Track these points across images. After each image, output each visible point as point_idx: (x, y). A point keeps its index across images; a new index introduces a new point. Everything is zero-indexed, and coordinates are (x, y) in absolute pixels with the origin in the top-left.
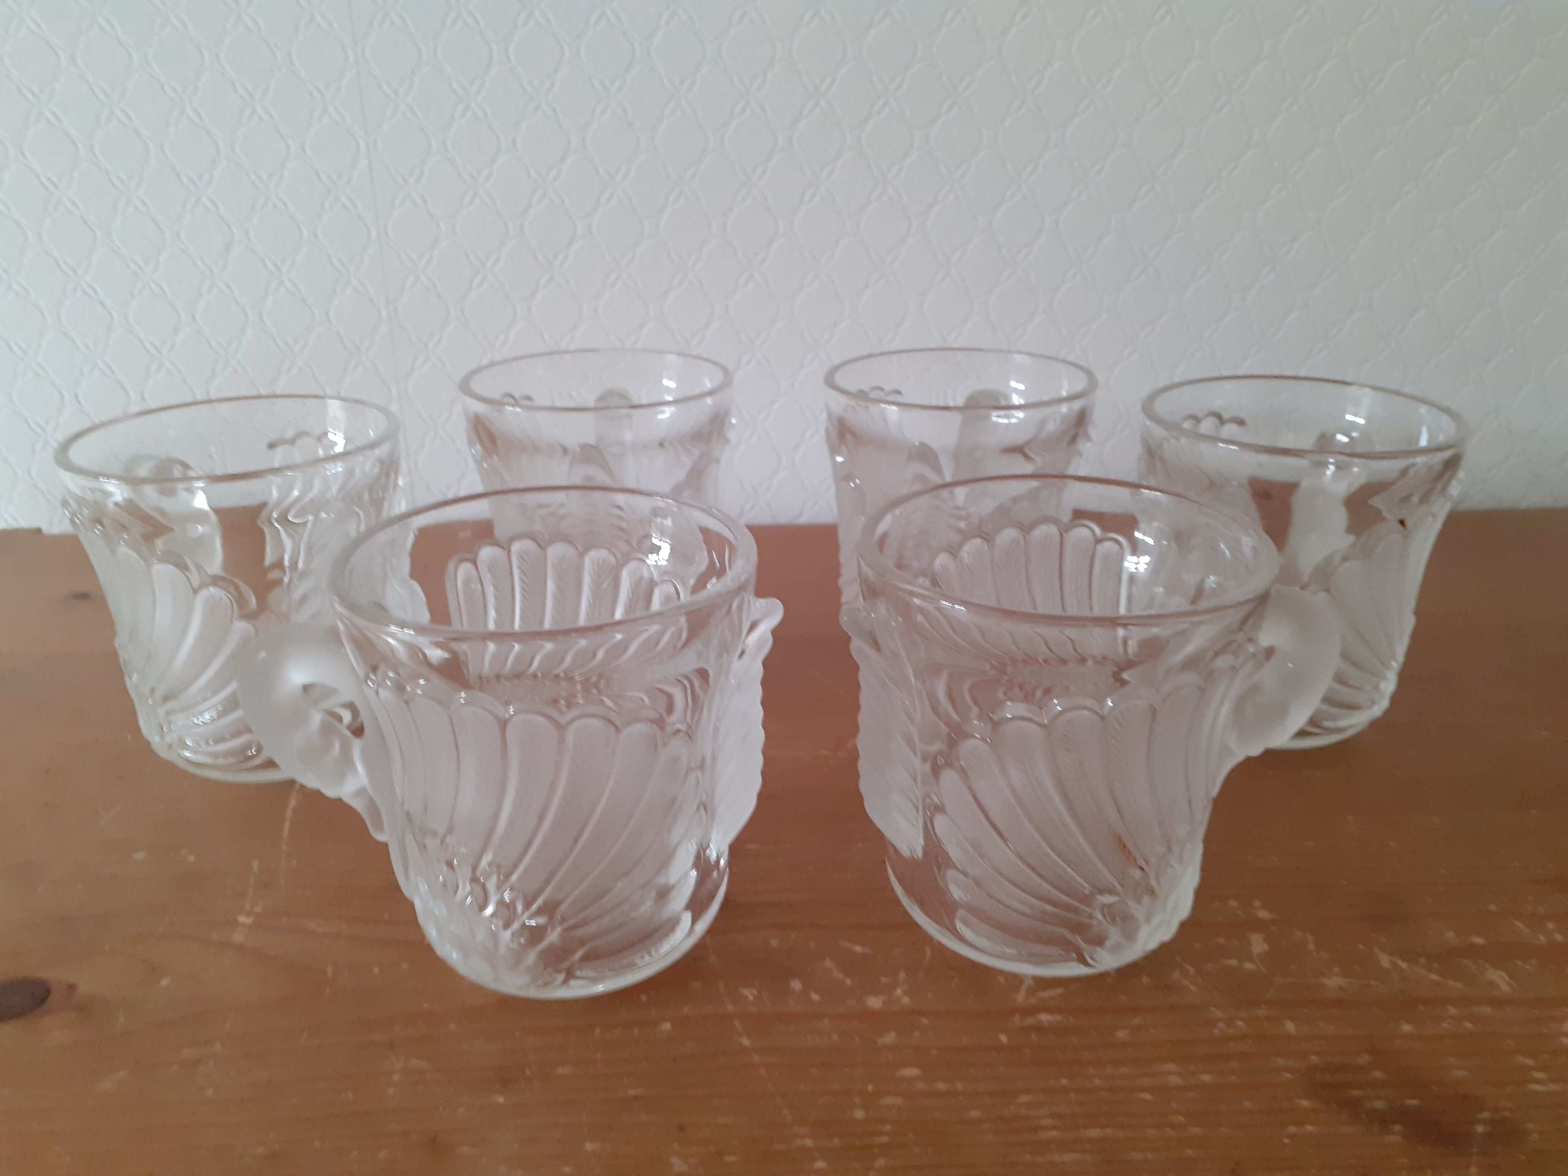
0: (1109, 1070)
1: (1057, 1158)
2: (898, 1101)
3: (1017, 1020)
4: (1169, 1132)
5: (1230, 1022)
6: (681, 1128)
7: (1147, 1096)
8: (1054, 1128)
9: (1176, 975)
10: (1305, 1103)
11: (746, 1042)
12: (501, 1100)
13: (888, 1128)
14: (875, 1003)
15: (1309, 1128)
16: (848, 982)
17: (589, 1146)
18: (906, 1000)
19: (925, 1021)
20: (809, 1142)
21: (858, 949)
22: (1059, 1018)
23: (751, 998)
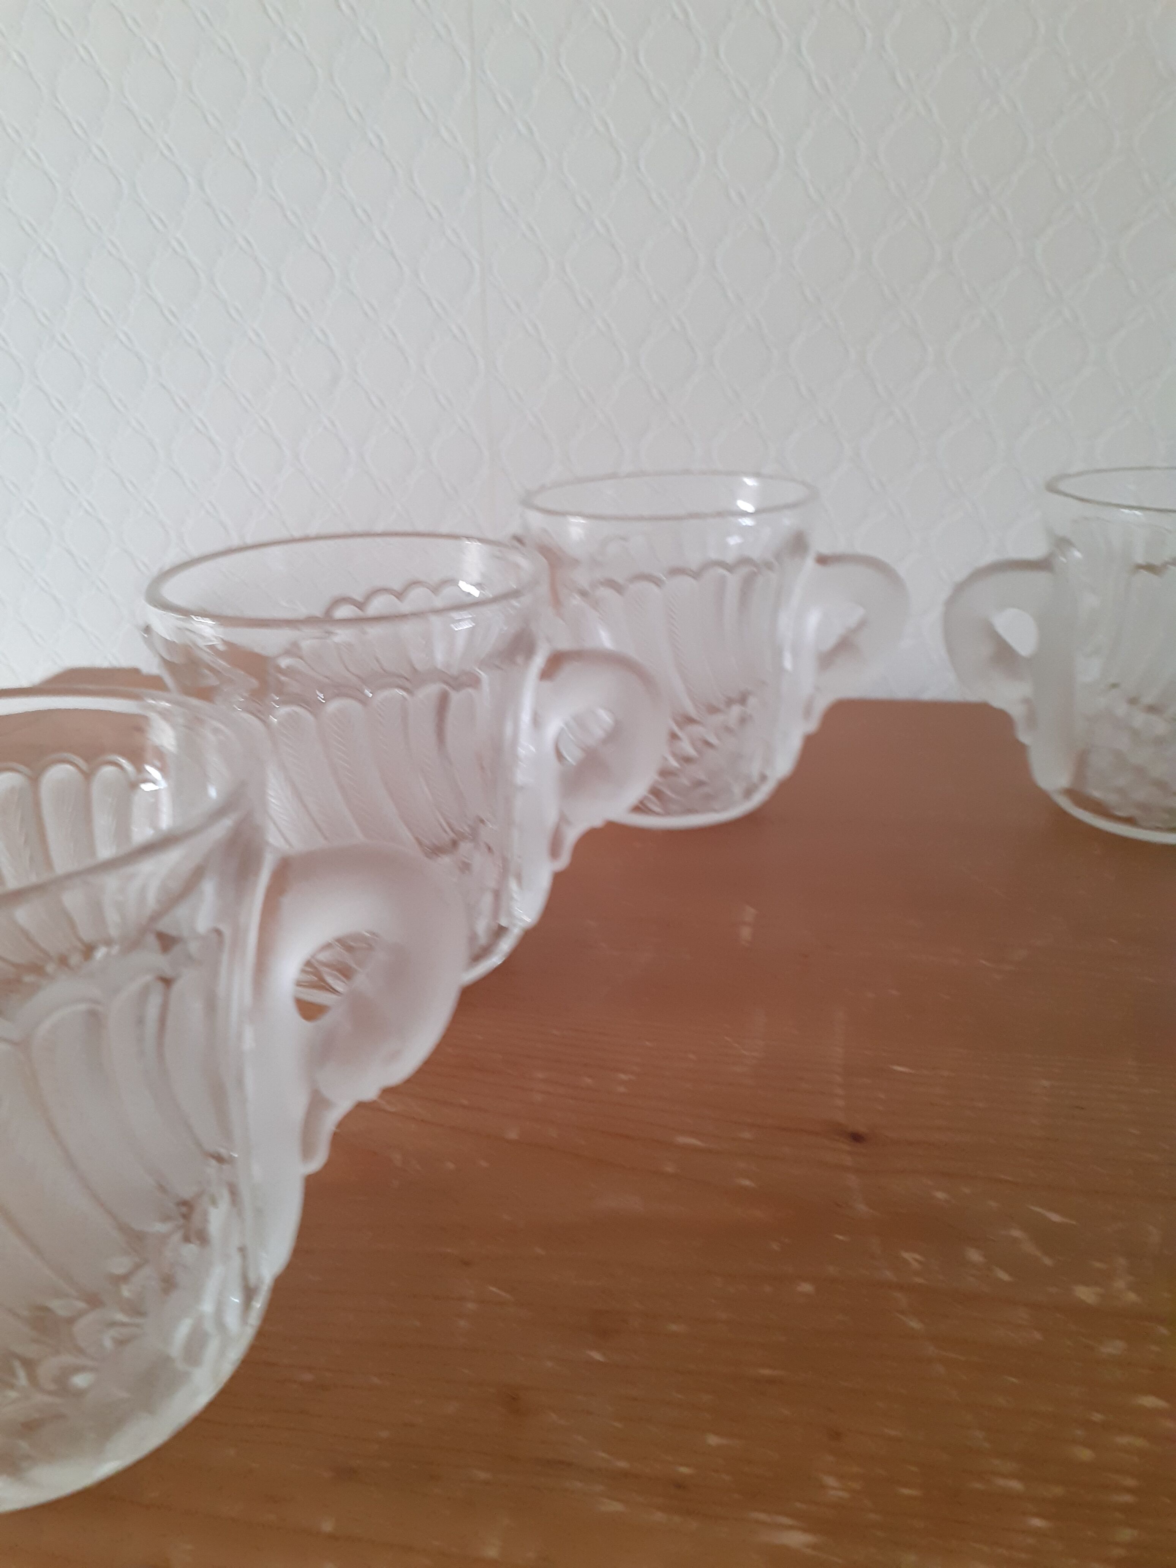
2: (1139, 1442)
6: (836, 1435)
11: (915, 1324)
12: (597, 1356)
13: (1131, 1482)
16: (1047, 1261)
17: (713, 1440)
18: (1132, 1297)
19: (1163, 1330)
20: (1016, 1485)
21: (1055, 1218)
23: (916, 1265)
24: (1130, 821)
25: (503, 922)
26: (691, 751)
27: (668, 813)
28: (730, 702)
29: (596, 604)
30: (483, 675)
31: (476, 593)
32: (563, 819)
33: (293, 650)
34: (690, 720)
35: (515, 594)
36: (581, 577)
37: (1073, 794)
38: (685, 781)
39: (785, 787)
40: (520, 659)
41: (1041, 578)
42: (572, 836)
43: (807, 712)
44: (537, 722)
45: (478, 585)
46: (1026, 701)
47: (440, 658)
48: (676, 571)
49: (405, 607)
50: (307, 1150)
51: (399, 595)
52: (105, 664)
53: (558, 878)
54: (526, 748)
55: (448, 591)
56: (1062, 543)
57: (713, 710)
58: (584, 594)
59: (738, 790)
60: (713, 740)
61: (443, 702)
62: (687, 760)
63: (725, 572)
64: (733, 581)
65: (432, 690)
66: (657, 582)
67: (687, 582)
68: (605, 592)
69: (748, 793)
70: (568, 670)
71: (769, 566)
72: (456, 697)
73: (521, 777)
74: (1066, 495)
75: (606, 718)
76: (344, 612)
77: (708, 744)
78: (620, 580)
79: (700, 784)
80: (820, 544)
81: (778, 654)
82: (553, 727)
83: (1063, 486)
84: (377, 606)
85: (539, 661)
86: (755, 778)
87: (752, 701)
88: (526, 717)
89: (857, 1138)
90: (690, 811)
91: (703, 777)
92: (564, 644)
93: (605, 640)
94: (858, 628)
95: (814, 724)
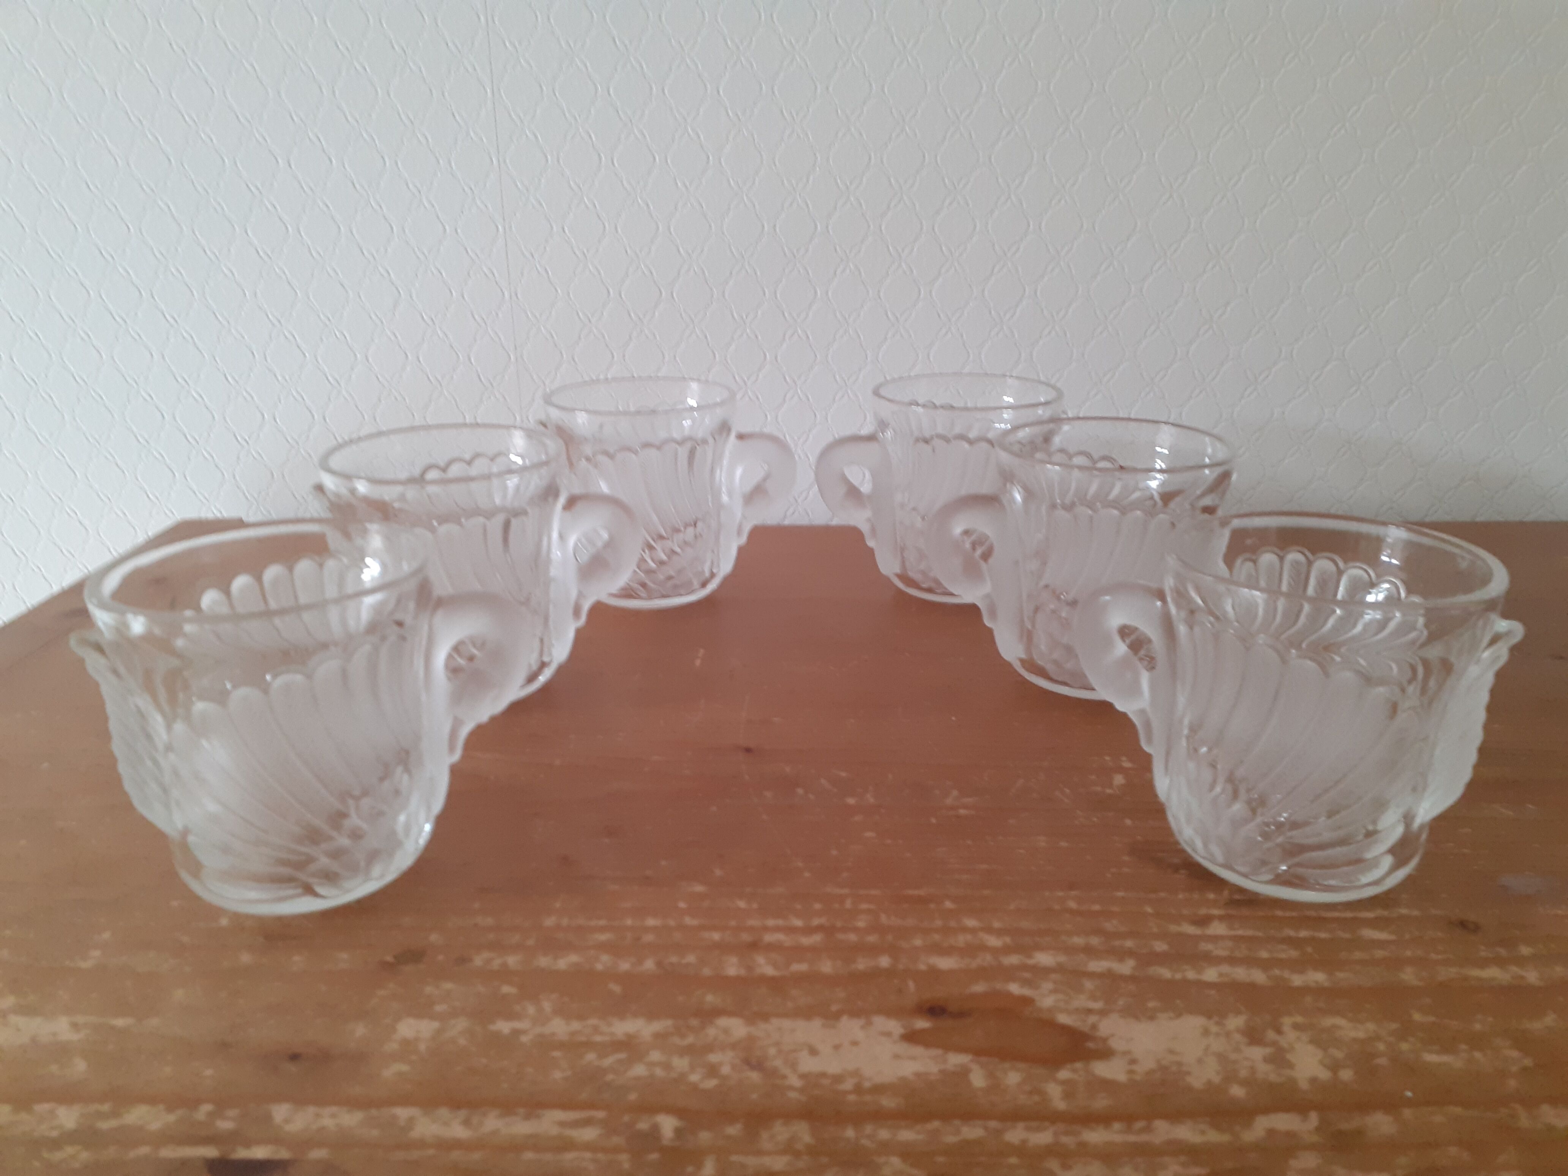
2: (860, 848)
5: (1088, 818)
7: (1022, 852)
9: (1057, 794)
10: (1126, 858)
13: (852, 859)
14: (851, 801)
15: (1125, 870)
16: (835, 790)
18: (873, 800)
19: (883, 811)
21: (843, 774)
22: (973, 812)
23: (770, 796)
24: (930, 590)
25: (546, 659)
26: (664, 558)
27: (650, 598)
28: (686, 526)
29: (596, 466)
30: (529, 510)
31: (519, 461)
32: (581, 595)
33: (402, 498)
34: (661, 537)
35: (546, 463)
36: (588, 450)
37: (901, 577)
38: (661, 577)
39: (727, 580)
40: (550, 499)
41: (873, 446)
42: (586, 606)
43: (739, 532)
44: (561, 537)
45: (522, 457)
46: (869, 520)
47: (498, 501)
48: (647, 445)
49: (474, 471)
50: (452, 749)
51: (469, 463)
52: (210, 516)
53: (578, 632)
54: (556, 554)
55: (499, 460)
56: (883, 425)
57: (677, 531)
58: (588, 459)
59: (696, 584)
60: (678, 550)
61: (507, 526)
62: (662, 563)
63: (677, 446)
64: (683, 452)
65: (500, 519)
66: (636, 453)
67: (653, 452)
68: (601, 458)
69: (704, 585)
70: (579, 506)
71: (704, 441)
72: (514, 522)
73: (553, 572)
74: (884, 398)
75: (605, 536)
76: (432, 475)
77: (673, 552)
78: (611, 450)
79: (670, 578)
80: (738, 426)
81: (717, 495)
82: (572, 540)
83: (883, 392)
84: (455, 470)
85: (562, 500)
86: (707, 574)
87: (699, 524)
88: (555, 535)
89: (748, 750)
90: (664, 596)
91: (672, 573)
92: (577, 490)
93: (604, 488)
94: (765, 479)
95: (743, 540)
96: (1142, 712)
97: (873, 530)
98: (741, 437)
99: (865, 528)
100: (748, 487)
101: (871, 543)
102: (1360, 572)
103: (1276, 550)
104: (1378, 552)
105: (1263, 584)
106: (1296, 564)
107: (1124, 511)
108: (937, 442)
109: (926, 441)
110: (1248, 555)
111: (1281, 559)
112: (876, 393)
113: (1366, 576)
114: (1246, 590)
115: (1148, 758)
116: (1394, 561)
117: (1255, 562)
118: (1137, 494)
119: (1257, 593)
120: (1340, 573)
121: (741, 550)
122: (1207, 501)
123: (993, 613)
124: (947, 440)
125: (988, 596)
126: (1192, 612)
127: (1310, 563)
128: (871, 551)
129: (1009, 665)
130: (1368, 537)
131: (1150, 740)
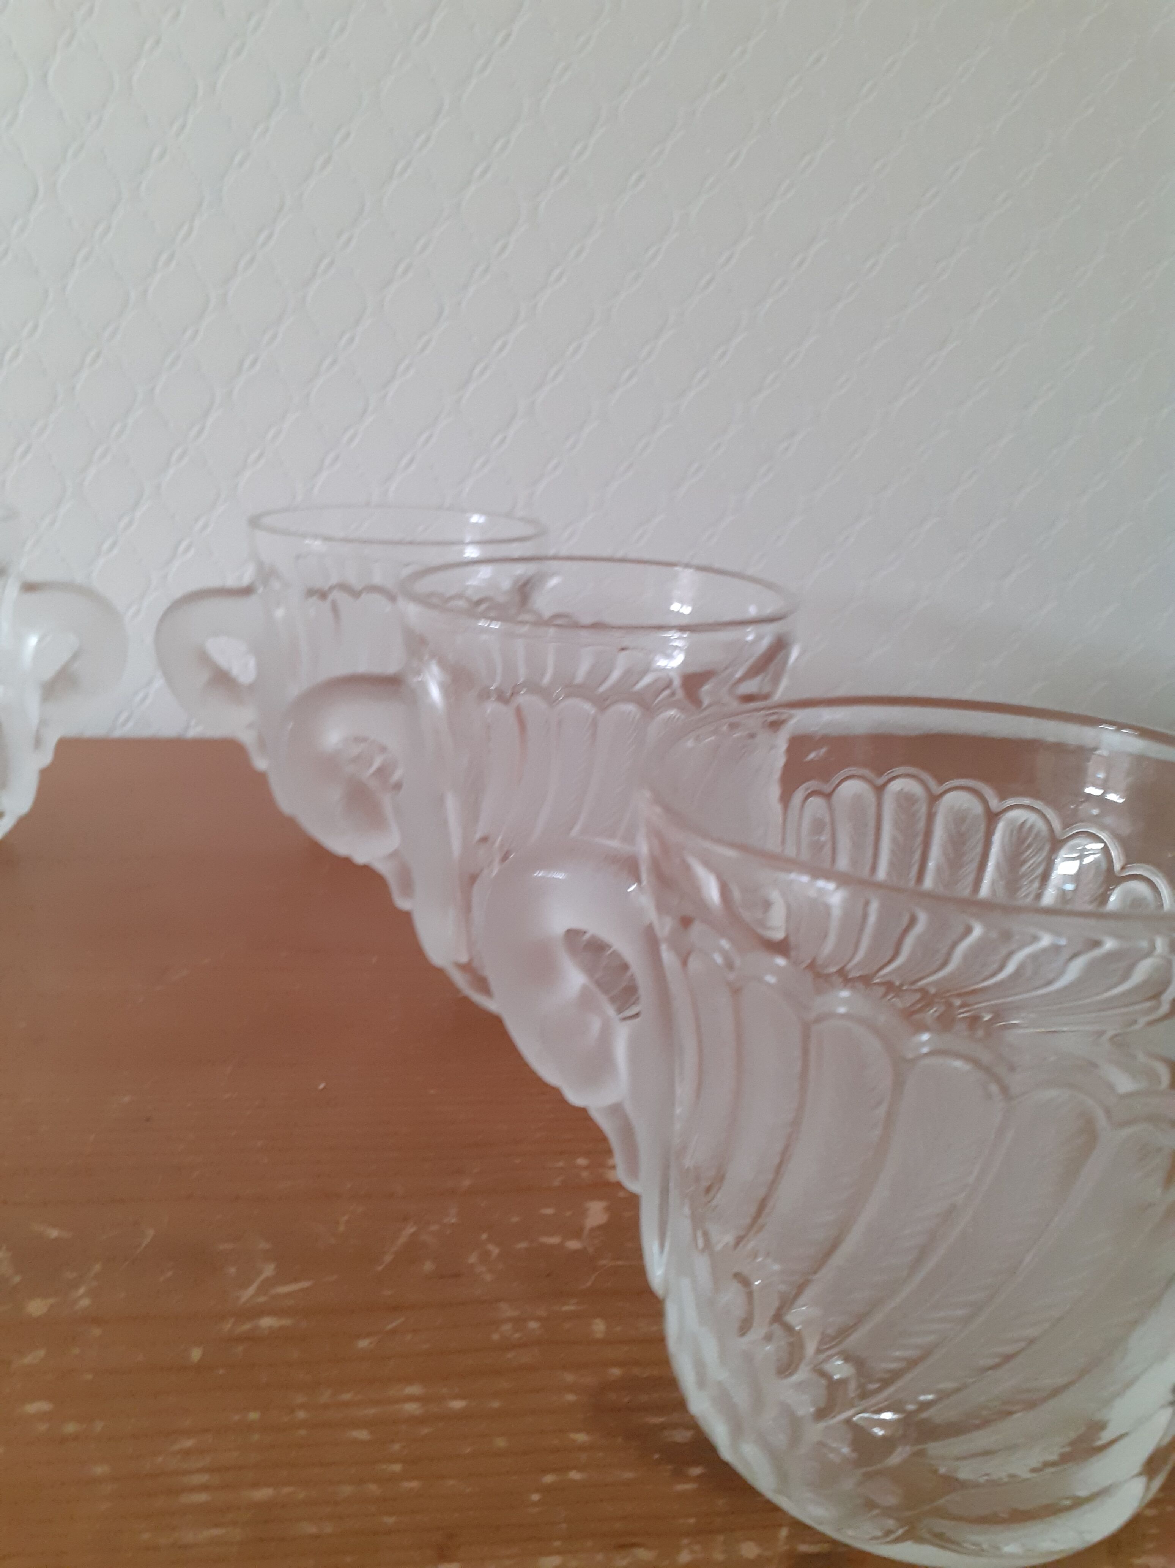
0: (325, 1396)
1: (189, 1536)
3: (227, 1326)
4: (373, 1488)
5: (519, 1322)
7: (362, 1435)
8: (205, 1488)
9: (473, 1259)
10: (581, 1437)
14: (38, 1307)
15: (574, 1475)
16: (16, 1279)
18: (85, 1303)
19: (95, 1331)
22: (286, 1322)
41: (250, 604)
43: (40, 749)
46: (253, 726)
56: (265, 571)
94: (75, 657)
95: (46, 758)
96: (616, 1110)
97: (262, 743)
98: (29, 587)
99: (247, 738)
100: (48, 673)
101: (261, 763)
102: (1032, 818)
103: (866, 772)
104: (1079, 776)
105: (843, 863)
106: (906, 800)
107: (603, 703)
108: (336, 595)
109: (323, 595)
110: (813, 785)
111: (880, 790)
112: (255, 522)
113: (1041, 825)
114: (805, 879)
115: (633, 1201)
116: (1113, 797)
117: (828, 796)
118: (647, 680)
119: (831, 886)
120: (992, 818)
121: (45, 774)
122: (751, 686)
123: (407, 887)
124: (355, 594)
125: (394, 855)
126: (686, 922)
127: (934, 799)
128: (261, 779)
129: (439, 972)
130: (1059, 748)
131: (634, 1169)
